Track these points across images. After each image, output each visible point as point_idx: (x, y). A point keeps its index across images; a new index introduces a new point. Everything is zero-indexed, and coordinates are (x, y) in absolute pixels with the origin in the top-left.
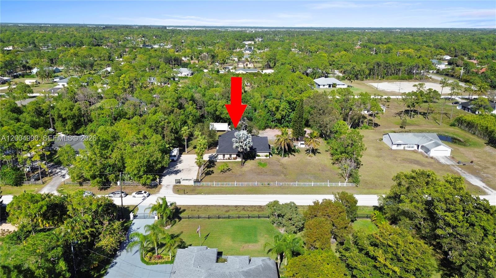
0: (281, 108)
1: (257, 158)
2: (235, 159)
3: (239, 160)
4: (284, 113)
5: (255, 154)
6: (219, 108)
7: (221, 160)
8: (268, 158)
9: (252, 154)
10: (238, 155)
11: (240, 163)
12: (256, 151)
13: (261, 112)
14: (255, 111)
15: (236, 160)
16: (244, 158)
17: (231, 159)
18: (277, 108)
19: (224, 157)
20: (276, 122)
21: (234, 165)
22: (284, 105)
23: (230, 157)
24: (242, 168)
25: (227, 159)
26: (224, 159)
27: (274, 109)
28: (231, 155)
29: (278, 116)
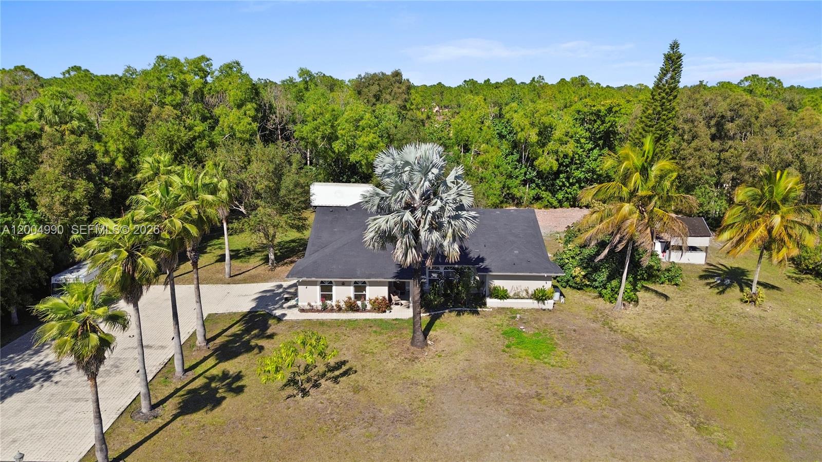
0: (557, 134)
1: (491, 302)
2: (383, 306)
3: (402, 312)
4: (570, 148)
5: (483, 283)
6: (344, 128)
7: (312, 310)
8: (549, 304)
9: (467, 286)
10: (399, 290)
11: (408, 334)
12: (486, 270)
13: (487, 152)
14: (467, 149)
15: (387, 316)
16: (425, 304)
17: (364, 310)
18: (545, 133)
19: (330, 298)
20: (538, 185)
21: (374, 342)
22: (563, 124)
23: (357, 297)
24: (414, 360)
25: (340, 309)
26: (325, 309)
27: (533, 136)
28: (360, 288)
29: (547, 162)
